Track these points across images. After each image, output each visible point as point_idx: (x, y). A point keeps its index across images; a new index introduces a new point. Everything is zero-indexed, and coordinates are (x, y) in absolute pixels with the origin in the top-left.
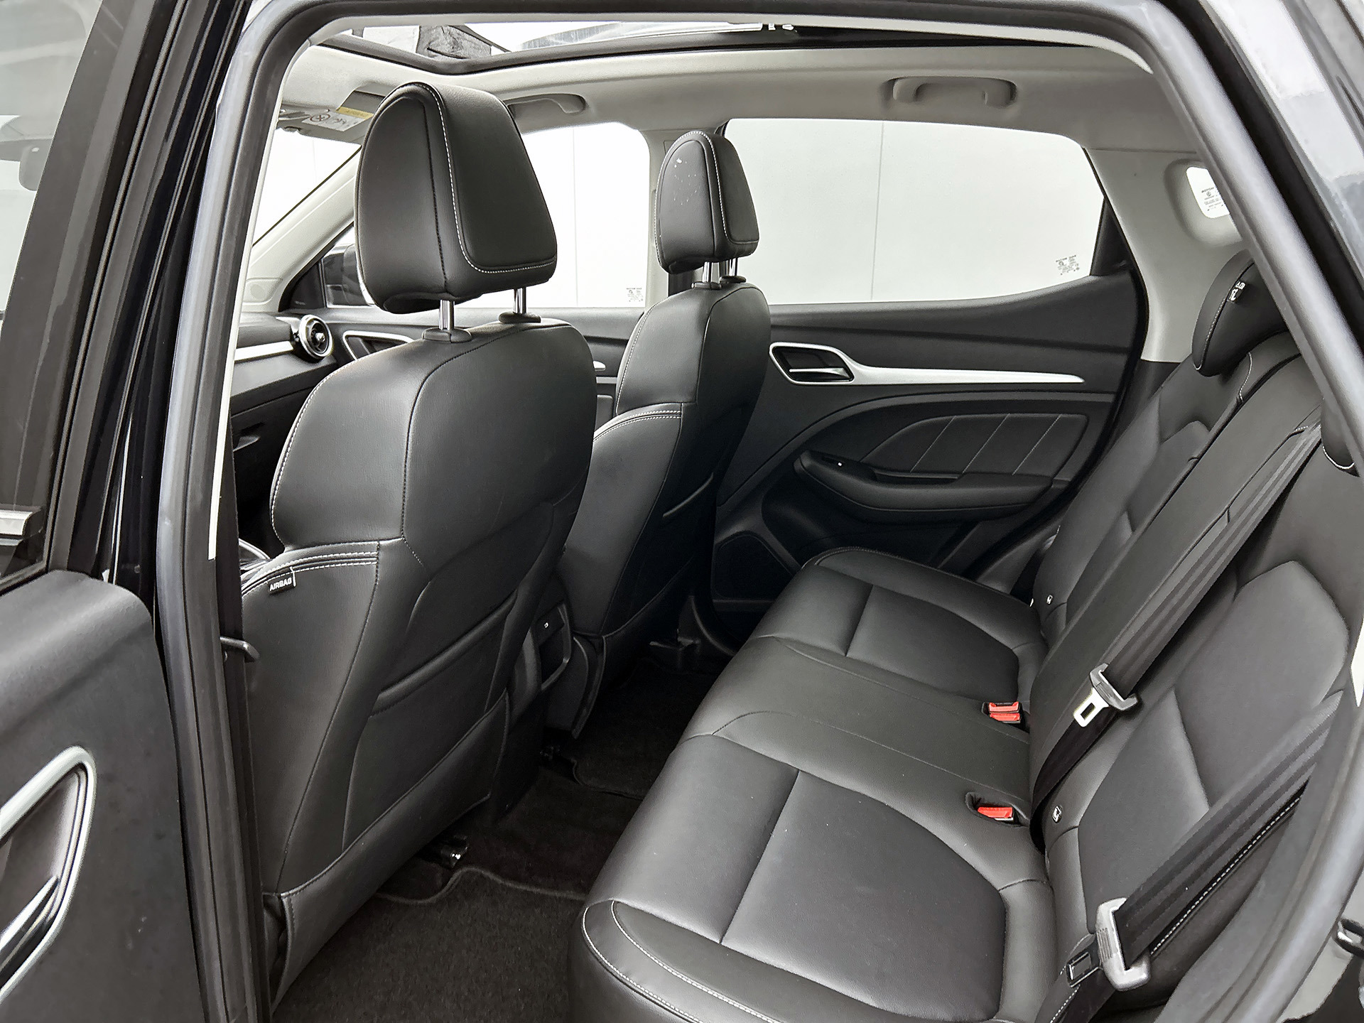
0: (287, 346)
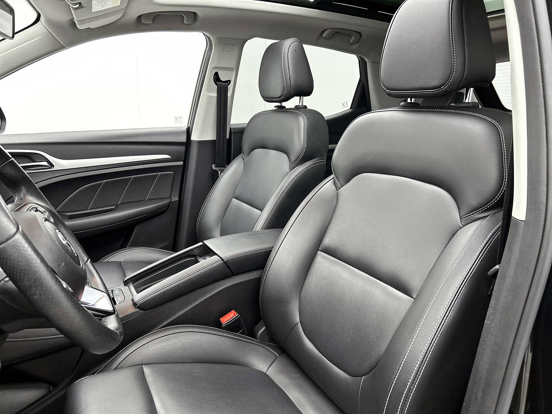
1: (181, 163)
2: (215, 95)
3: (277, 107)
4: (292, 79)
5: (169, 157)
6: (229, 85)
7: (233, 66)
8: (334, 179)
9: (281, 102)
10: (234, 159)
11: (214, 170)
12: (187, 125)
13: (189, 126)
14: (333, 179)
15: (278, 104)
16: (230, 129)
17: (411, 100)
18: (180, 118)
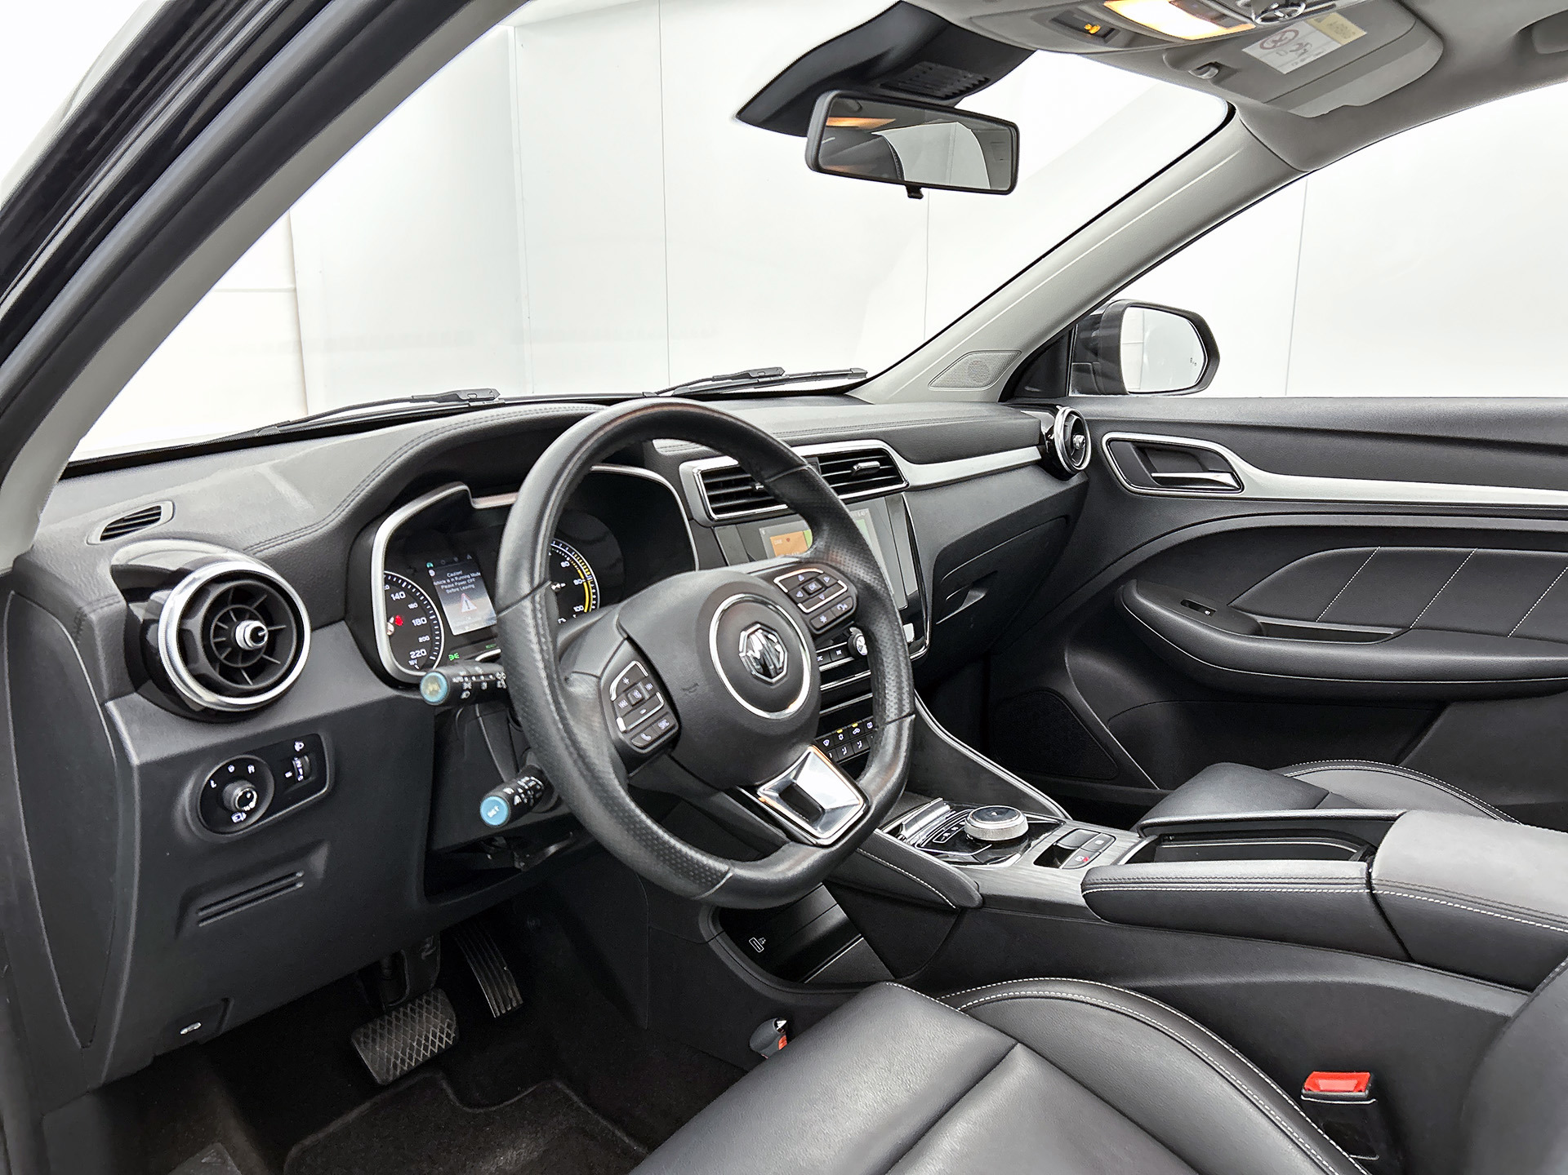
0: (1032, 454)
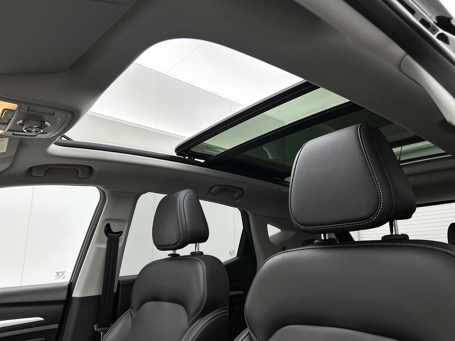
1: (56, 326)
2: (104, 246)
3: (171, 255)
4: (188, 225)
5: (42, 319)
6: (120, 237)
7: (126, 217)
8: (250, 336)
9: (174, 249)
10: (120, 315)
11: (96, 331)
12: (69, 280)
13: (72, 281)
14: (248, 335)
15: (171, 252)
16: (119, 281)
17: (325, 236)
18: (63, 273)
